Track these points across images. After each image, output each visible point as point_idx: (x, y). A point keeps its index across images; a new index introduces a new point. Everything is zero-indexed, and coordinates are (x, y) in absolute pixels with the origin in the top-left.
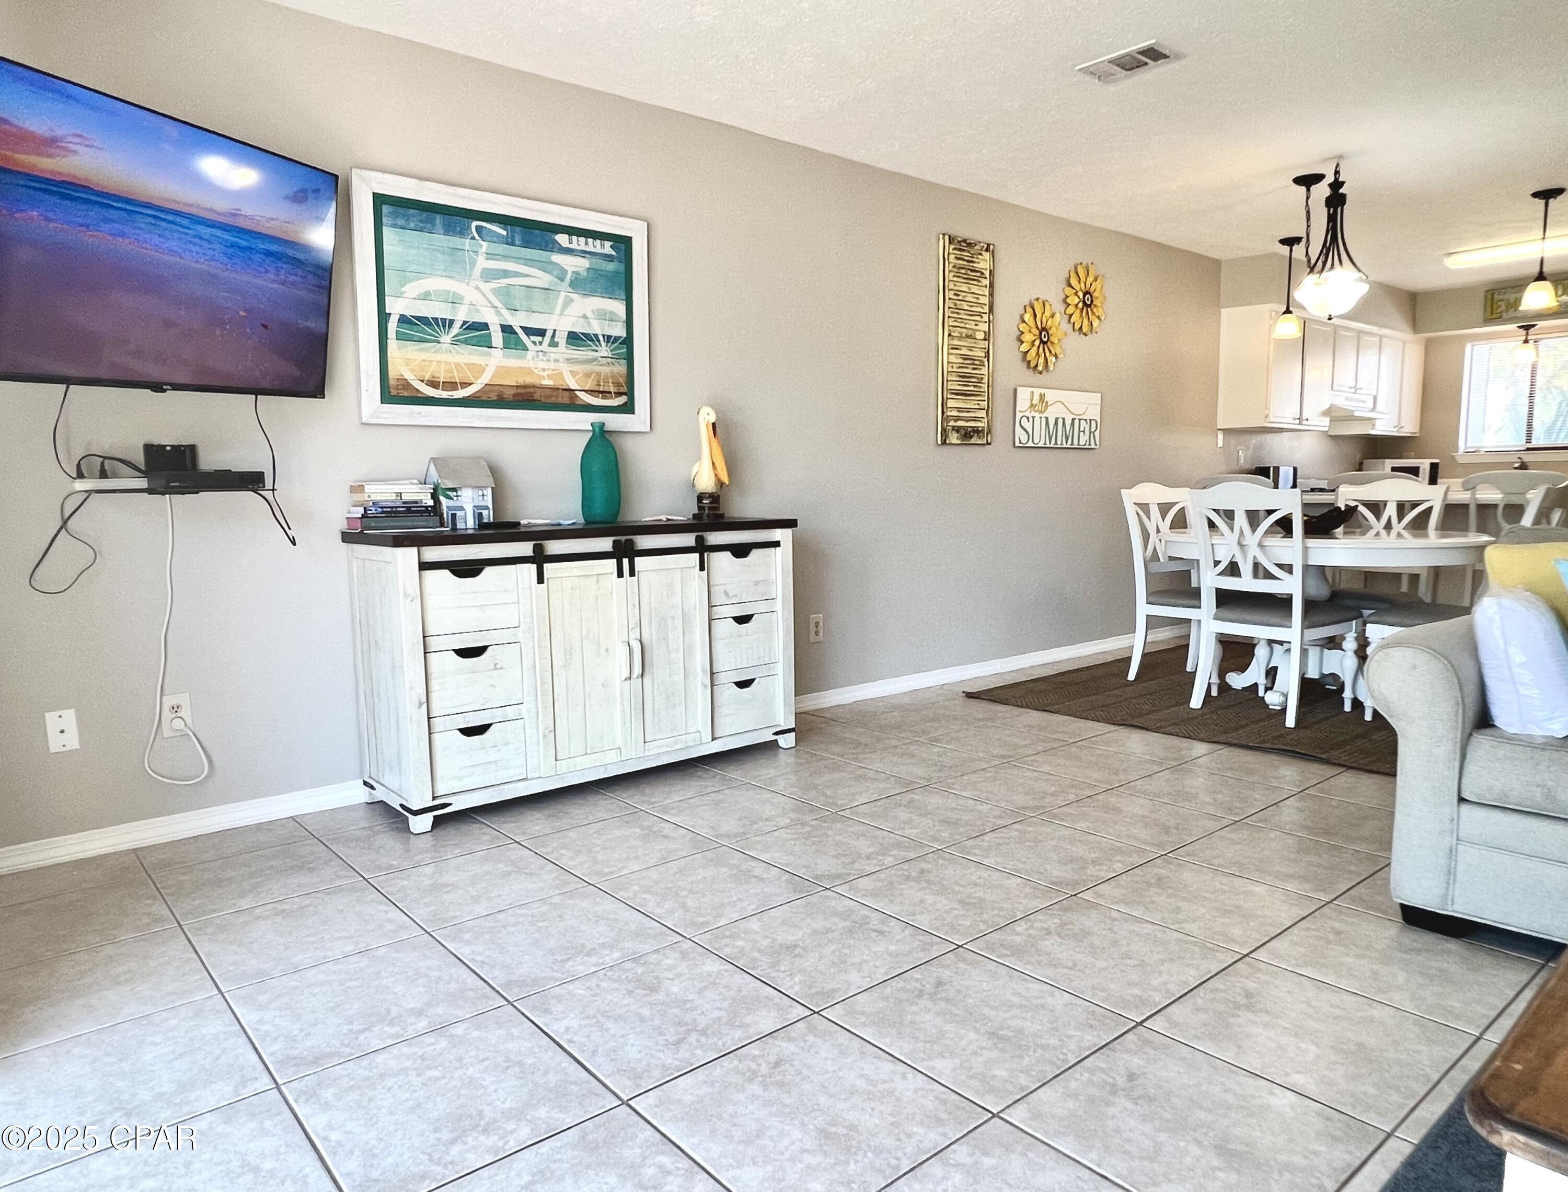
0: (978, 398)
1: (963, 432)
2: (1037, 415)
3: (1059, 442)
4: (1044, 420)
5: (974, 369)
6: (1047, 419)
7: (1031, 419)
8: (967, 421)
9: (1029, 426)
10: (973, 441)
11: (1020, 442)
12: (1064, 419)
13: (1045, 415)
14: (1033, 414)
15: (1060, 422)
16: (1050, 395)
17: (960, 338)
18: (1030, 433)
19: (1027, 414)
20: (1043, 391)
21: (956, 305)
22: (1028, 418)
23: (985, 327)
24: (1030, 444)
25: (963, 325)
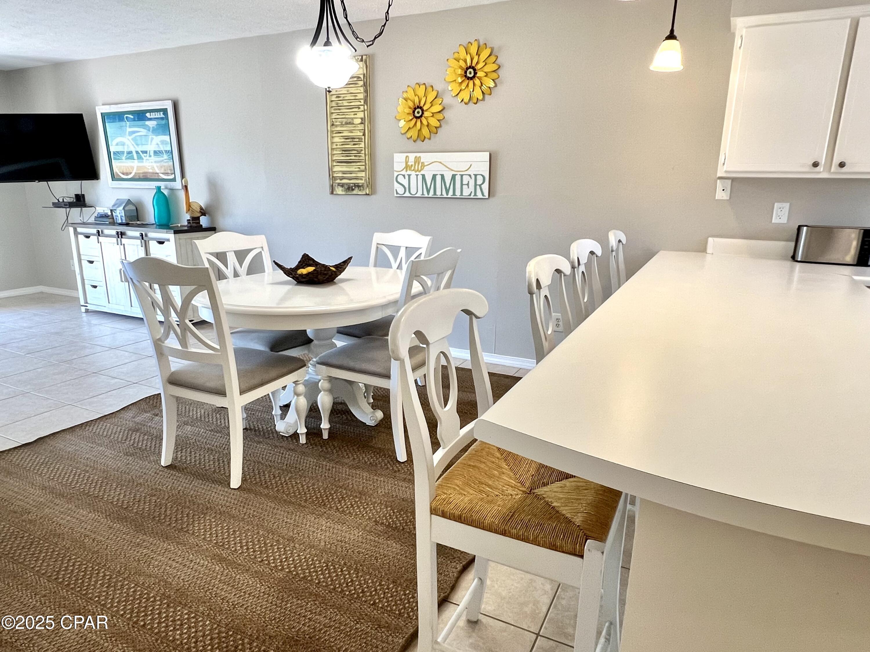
0: (358, 164)
1: (346, 187)
2: (413, 174)
3: (438, 193)
4: (420, 178)
5: (354, 144)
6: (423, 176)
7: (407, 177)
8: (350, 179)
9: (405, 182)
10: (355, 192)
11: (397, 193)
12: (442, 176)
13: (422, 172)
14: (409, 172)
15: (438, 178)
16: (425, 157)
17: (342, 125)
18: (407, 186)
19: (403, 172)
20: (418, 155)
21: (337, 104)
22: (404, 176)
23: (361, 115)
24: (407, 194)
25: (343, 116)
